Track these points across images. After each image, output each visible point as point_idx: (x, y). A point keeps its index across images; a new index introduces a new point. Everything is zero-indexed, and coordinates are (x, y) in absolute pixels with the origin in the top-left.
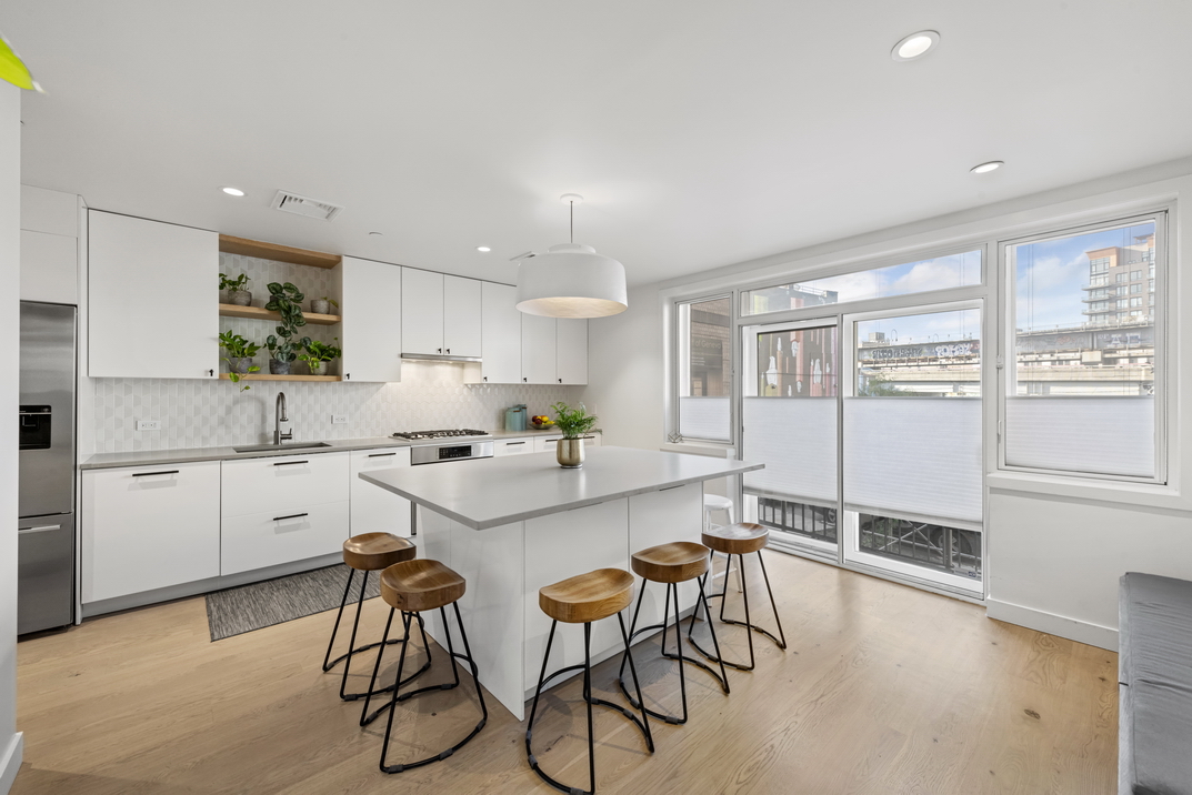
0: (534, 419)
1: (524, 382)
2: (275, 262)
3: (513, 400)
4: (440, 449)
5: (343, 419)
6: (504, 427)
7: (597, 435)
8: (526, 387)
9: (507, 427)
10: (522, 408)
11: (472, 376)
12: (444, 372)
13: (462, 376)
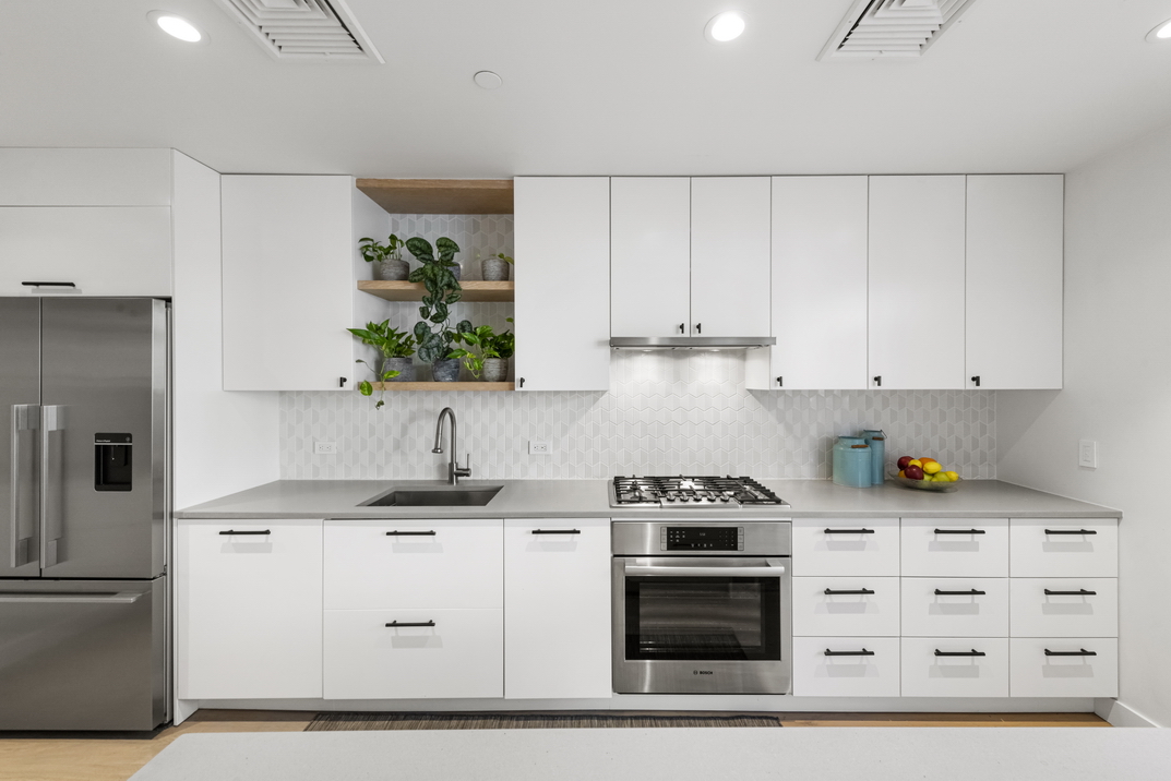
0: (903, 464)
1: (874, 386)
2: (456, 217)
3: (848, 421)
4: (669, 529)
5: (544, 448)
6: (830, 473)
7: (1105, 529)
8: (878, 395)
9: (835, 477)
10: (870, 438)
11: (757, 374)
12: (709, 371)
13: (742, 376)
